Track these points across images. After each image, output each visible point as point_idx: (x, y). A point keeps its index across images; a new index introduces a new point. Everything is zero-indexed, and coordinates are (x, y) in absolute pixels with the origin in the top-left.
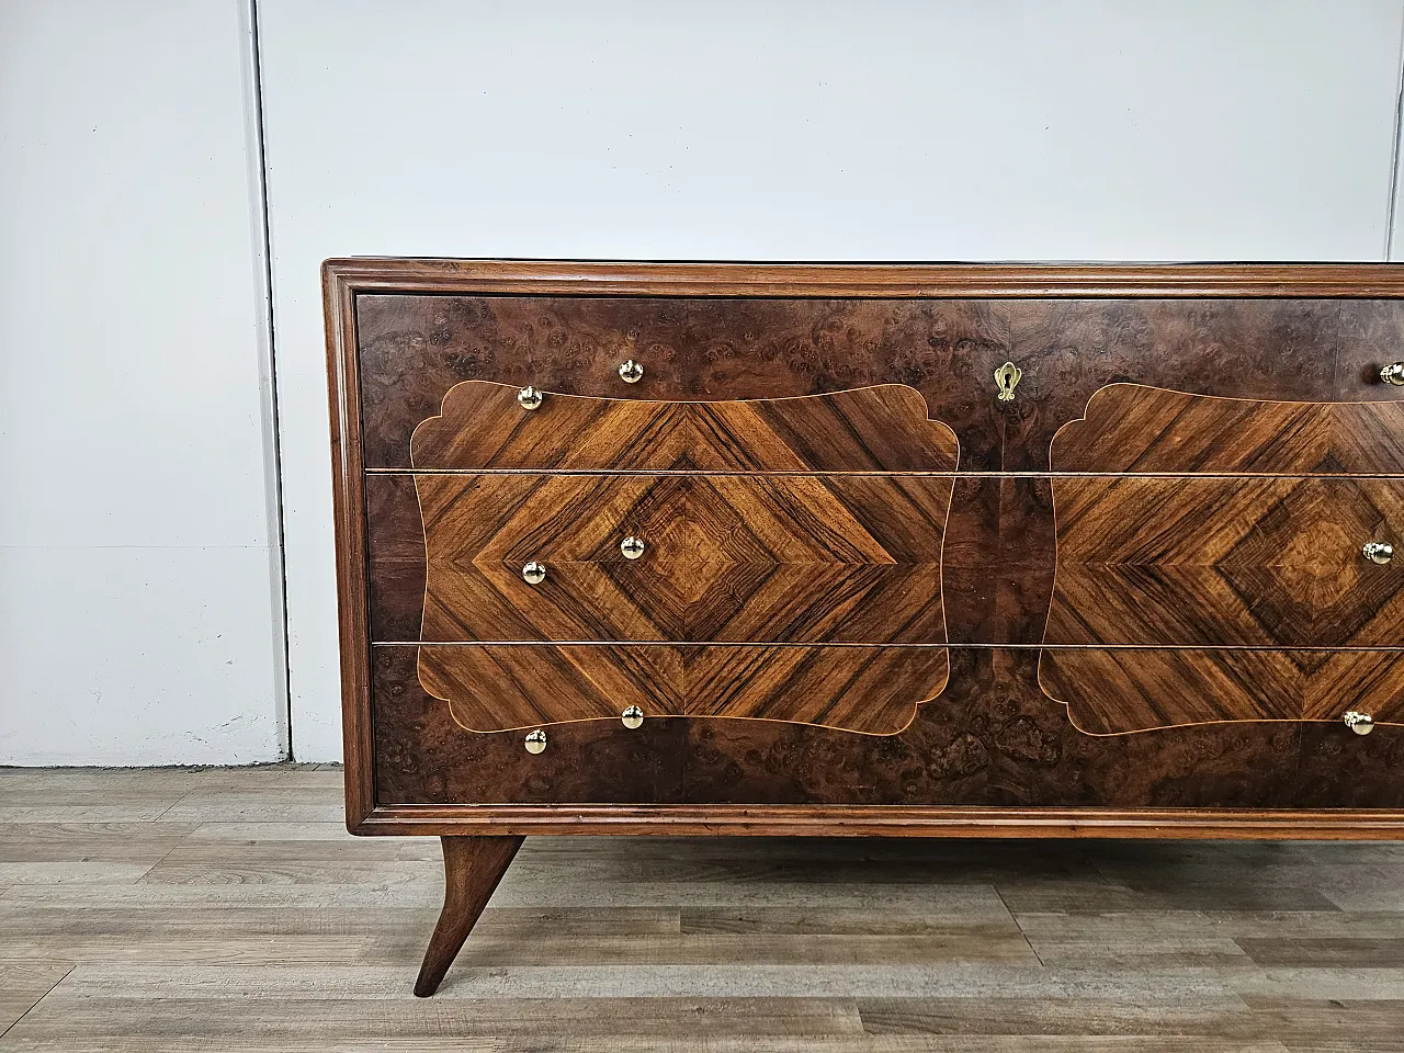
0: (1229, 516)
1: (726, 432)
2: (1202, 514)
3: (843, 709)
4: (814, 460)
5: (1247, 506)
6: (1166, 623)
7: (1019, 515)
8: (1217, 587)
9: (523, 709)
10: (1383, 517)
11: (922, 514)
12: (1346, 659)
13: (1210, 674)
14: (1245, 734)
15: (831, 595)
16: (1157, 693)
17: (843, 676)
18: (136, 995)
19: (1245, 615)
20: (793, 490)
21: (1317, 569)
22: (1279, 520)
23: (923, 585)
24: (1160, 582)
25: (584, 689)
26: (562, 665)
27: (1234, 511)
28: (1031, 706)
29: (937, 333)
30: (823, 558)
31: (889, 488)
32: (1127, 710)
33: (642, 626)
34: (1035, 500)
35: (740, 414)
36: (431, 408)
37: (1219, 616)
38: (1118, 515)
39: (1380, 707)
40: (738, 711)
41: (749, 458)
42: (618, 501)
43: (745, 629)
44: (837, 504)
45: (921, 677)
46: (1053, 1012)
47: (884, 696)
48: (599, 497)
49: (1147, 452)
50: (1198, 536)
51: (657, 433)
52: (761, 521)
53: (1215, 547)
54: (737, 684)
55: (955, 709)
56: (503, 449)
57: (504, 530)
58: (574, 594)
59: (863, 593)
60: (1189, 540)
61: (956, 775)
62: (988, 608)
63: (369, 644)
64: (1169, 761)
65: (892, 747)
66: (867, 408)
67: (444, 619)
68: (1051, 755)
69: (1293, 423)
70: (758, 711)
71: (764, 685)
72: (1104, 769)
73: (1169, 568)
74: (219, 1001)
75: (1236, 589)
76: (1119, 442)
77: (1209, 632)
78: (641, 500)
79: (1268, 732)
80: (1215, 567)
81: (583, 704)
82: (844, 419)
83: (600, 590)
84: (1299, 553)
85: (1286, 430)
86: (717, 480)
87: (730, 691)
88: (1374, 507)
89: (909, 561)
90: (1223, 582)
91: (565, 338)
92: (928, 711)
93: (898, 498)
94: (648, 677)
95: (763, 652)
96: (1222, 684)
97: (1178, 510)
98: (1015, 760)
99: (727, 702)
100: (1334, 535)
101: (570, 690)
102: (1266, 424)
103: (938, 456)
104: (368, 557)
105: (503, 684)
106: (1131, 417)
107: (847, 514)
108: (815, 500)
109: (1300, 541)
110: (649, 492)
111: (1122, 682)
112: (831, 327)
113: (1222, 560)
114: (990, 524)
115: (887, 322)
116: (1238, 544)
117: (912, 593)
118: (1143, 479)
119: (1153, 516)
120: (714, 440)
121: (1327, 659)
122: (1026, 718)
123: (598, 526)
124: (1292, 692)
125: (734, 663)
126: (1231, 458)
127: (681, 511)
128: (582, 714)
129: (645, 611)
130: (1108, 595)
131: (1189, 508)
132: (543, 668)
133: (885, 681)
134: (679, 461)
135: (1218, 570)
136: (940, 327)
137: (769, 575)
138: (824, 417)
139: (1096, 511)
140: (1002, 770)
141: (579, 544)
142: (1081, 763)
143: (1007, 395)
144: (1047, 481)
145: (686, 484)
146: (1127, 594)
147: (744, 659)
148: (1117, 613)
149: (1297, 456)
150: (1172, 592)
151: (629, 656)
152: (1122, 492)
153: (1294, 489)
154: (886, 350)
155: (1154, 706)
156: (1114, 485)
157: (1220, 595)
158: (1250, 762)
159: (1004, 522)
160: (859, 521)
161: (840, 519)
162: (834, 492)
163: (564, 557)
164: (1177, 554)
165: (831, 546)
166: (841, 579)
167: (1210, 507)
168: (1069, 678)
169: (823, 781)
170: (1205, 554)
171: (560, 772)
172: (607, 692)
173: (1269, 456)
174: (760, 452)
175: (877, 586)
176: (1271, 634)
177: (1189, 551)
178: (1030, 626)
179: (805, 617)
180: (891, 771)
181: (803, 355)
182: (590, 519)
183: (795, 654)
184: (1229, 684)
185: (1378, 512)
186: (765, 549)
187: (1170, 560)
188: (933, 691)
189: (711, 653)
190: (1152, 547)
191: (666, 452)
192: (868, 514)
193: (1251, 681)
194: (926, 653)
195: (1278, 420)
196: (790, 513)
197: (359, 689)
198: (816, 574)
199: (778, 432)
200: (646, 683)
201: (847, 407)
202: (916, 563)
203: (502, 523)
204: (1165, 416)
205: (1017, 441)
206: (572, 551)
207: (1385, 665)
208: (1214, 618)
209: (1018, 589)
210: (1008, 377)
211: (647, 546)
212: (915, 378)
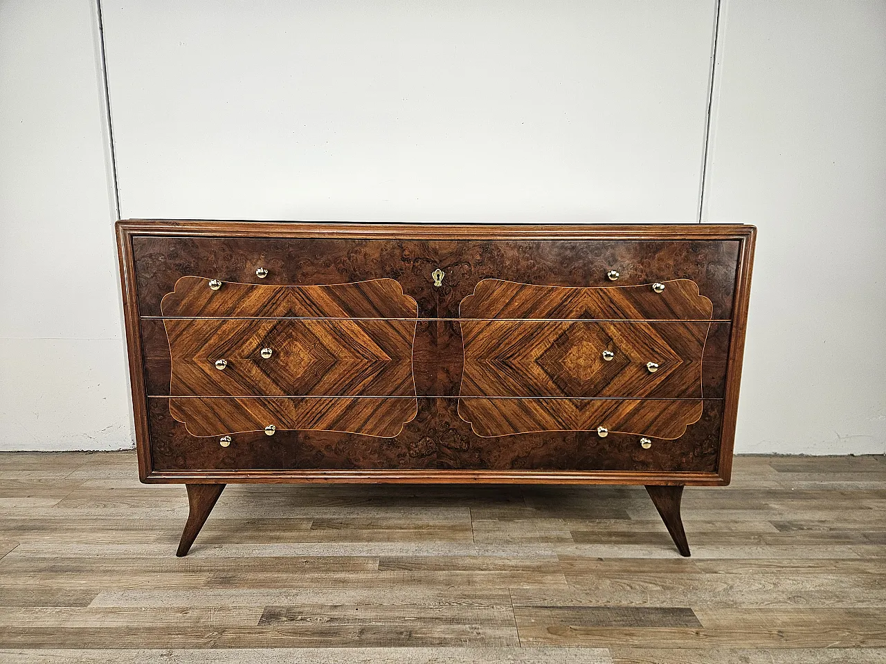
0: (541, 339)
1: (309, 300)
2: (530, 337)
3: (369, 426)
4: (352, 313)
5: (549, 334)
6: (515, 387)
7: (446, 338)
8: (537, 370)
9: (220, 426)
10: (612, 339)
11: (403, 338)
12: (597, 402)
13: (536, 409)
14: (553, 436)
15: (361, 375)
16: (512, 418)
17: (369, 411)
18: (47, 556)
19: (550, 382)
20: (342, 326)
21: (581, 361)
22: (564, 341)
23: (403, 371)
24: (511, 368)
25: (248, 417)
26: (237, 407)
27: (544, 337)
28: (456, 424)
29: (405, 255)
30: (358, 358)
31: (386, 325)
32: (499, 426)
33: (274, 389)
34: (454, 332)
35: (315, 291)
36: (170, 289)
37: (539, 384)
38: (491, 337)
39: (614, 425)
40: (320, 427)
41: (321, 312)
42: (260, 331)
43: (322, 390)
44: (362, 333)
45: (404, 412)
46: (468, 561)
47: (388, 420)
48: (251, 329)
49: (503, 310)
50: (527, 348)
51: (277, 300)
52: (328, 341)
53: (536, 352)
54: (319, 415)
55: (421, 426)
56: (205, 307)
57: (207, 344)
58: (241, 374)
59: (376, 374)
60: (524, 349)
61: (423, 456)
62: (434, 380)
63: (146, 396)
64: (518, 449)
65: (392, 443)
66: (375, 290)
67: (181, 386)
68: (465, 446)
69: (568, 297)
70: (330, 427)
71: (332, 415)
72: (489, 452)
73: (515, 362)
74: (85, 558)
75: (546, 371)
76: (490, 305)
77: (534, 391)
78: (271, 331)
79: (563, 436)
80: (536, 361)
81: (249, 424)
82: (364, 294)
83: (254, 372)
84: (574, 355)
85: (566, 300)
86: (306, 322)
87: (317, 418)
88: (607, 334)
89: (397, 360)
90: (540, 368)
91: (231, 257)
92: (408, 426)
93: (390, 330)
94: (278, 411)
95: (331, 401)
96: (541, 414)
97: (518, 336)
98: (449, 448)
99: (315, 423)
100: (589, 347)
101: (242, 418)
102: (556, 298)
103: (409, 312)
104: (144, 358)
105: (210, 415)
106: (495, 293)
107: (368, 337)
108: (353, 331)
109: (574, 350)
110: (275, 327)
111: (495, 413)
112: (356, 252)
113: (539, 358)
114: (433, 342)
115: (382, 250)
116: (546, 351)
117: (399, 373)
118: (502, 322)
119: (507, 339)
120: (303, 303)
121: (589, 403)
122: (453, 429)
123: (251, 343)
124: (573, 418)
125: (318, 405)
126: (541, 313)
127: (290, 336)
128: (248, 429)
129: (275, 382)
130: (488, 374)
131: (523, 335)
132: (229, 408)
133: (388, 413)
134: (288, 313)
135: (537, 363)
136: (407, 253)
137: (332, 366)
138: (355, 293)
139: (481, 336)
140: (443, 453)
141: (243, 351)
142: (479, 450)
143: (438, 284)
144: (458, 322)
145: (292, 324)
146: (496, 373)
147: (323, 403)
148: (492, 382)
149: (571, 312)
150: (517, 372)
151: (269, 403)
152: (493, 327)
153: (570, 327)
154: (382, 263)
155: (511, 424)
156: (489, 325)
157: (539, 374)
158: (556, 449)
159: (439, 341)
160: (374, 340)
161: (364, 339)
162: (361, 327)
163: (236, 357)
164: (519, 356)
165: (361, 352)
166: (366, 367)
167: (532, 335)
168: (472, 411)
169: (362, 459)
170: (531, 356)
171: (238, 455)
172: (259, 418)
173: (558, 311)
174: (326, 309)
175: (383, 371)
176: (563, 391)
177: (524, 354)
178: (453, 388)
179: (350, 385)
180: (392, 454)
181: (344, 265)
182: (247, 340)
183: (347, 399)
184: (544, 414)
185: (609, 337)
186: (330, 353)
187: (515, 359)
188: (411, 417)
189: (307, 401)
190: (507, 353)
191: (281, 309)
192: (376, 337)
193: (554, 413)
194: (407, 401)
195: (561, 295)
196: (341, 336)
197: (142, 418)
198: (354, 365)
199: (334, 300)
200: (277, 415)
201: (366, 289)
202: (400, 360)
203: (206, 341)
204: (510, 293)
205: (444, 305)
206: (240, 354)
207: (616, 406)
208: (536, 385)
209: (448, 372)
210: (438, 276)
211: (274, 352)
212: (396, 275)
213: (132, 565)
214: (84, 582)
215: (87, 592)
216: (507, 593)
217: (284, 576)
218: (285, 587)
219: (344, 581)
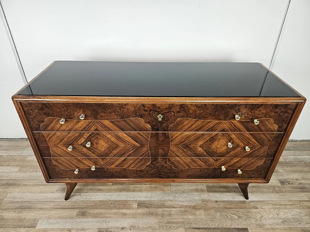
0: (203, 139)
1: (104, 125)
2: (198, 138)
3: (132, 166)
4: (123, 130)
5: (207, 137)
6: (190, 154)
7: (163, 138)
9: (73, 166)
11: (144, 138)
12: (223, 159)
13: (198, 161)
14: (204, 169)
15: (128, 150)
16: (188, 163)
17: (132, 161)
18: (18, 200)
19: (205, 153)
20: (119, 135)
21: (219, 146)
22: (213, 139)
23: (145, 149)
24: (189, 148)
25: (84, 164)
26: (79, 160)
28: (166, 165)
29: (146, 109)
31: (138, 134)
32: (183, 166)
33: (93, 155)
34: (166, 136)
35: (107, 122)
36: (43, 122)
37: (200, 153)
38: (182, 138)
39: (228, 166)
40: (113, 166)
41: (110, 130)
42: (84, 136)
43: (113, 155)
45: (146, 162)
47: (139, 164)
48: (81, 136)
49: (188, 129)
50: (197, 142)
51: (90, 126)
52: (113, 139)
53: (200, 143)
54: (112, 163)
55: (152, 166)
56: (59, 128)
57: (63, 141)
58: (79, 150)
59: (134, 150)
60: (195, 142)
61: (153, 174)
62: (158, 152)
63: (42, 158)
64: (190, 173)
65: (141, 171)
66: (132, 122)
67: (55, 154)
68: (169, 172)
69: (217, 124)
70: (116, 166)
71: (117, 163)
72: (179, 173)
73: (191, 146)
75: (203, 149)
76: (182, 127)
77: (198, 155)
78: (89, 136)
79: (208, 170)
80: (200, 146)
81: (84, 166)
82: (127, 123)
83: (84, 150)
84: (216, 144)
85: (215, 125)
86: (104, 133)
87: (111, 164)
89: (142, 145)
90: (201, 148)
92: (148, 166)
93: (140, 136)
94: (96, 162)
95: (116, 158)
96: (200, 162)
97: (193, 138)
98: (163, 172)
99: (111, 165)
100: (223, 142)
101: (81, 164)
102: (211, 125)
103: (147, 129)
104: (37, 145)
105: (69, 163)
106: (185, 123)
107: (130, 138)
108: (124, 136)
109: (216, 142)
110: (91, 135)
111: (182, 162)
112: (123, 108)
114: (158, 139)
115: (135, 107)
116: (204, 143)
117: (143, 150)
118: (187, 133)
120: (102, 127)
121: (219, 159)
122: (165, 167)
123: (81, 140)
124: (212, 163)
125: (111, 160)
126: (204, 130)
127: (97, 138)
128: (84, 167)
129: (93, 153)
130: (180, 150)
131: (195, 137)
132: (76, 161)
133: (139, 162)
134: (96, 130)
136: (146, 108)
137: (116, 148)
138: (124, 123)
139: (178, 138)
140: (161, 174)
141: (78, 143)
142: (175, 173)
143: (160, 119)
144: (168, 133)
145: (98, 134)
146: (183, 150)
147: (113, 159)
148: (181, 153)
149: (217, 129)
150: (192, 150)
151: (91, 159)
152: (183, 135)
153: (216, 135)
154: (135, 112)
155: (188, 165)
156: (181, 134)
158: (204, 173)
159: (160, 139)
161: (129, 139)
162: (127, 135)
163: (76, 145)
164: (193, 144)
165: (128, 143)
166: (130, 148)
167: (199, 137)
168: (173, 162)
169: (130, 175)
170: (198, 144)
171: (82, 174)
172: (88, 164)
173: (211, 129)
174: (112, 129)
175: (137, 149)
176: (210, 155)
177: (195, 144)
178: (166, 154)
179: (124, 154)
180: (142, 174)
181: (118, 113)
182: (80, 139)
183: (122, 158)
185: (232, 138)
186: (115, 144)
188: (148, 163)
189: (107, 158)
190: (188, 143)
191: (93, 128)
192: (133, 138)
193: (205, 162)
194: (147, 158)
195: (213, 124)
196: (119, 138)
197: (42, 165)
198: (125, 147)
200: (96, 164)
201: (128, 121)
202: (144, 146)
203: (62, 140)
204: (191, 123)
205: (162, 127)
206: (77, 144)
207: (230, 160)
209: (163, 149)
210: (160, 117)
211: (91, 143)
212: (141, 116)
213: (49, 205)
214: (33, 214)
215: (34, 220)
216: (183, 221)
217: (104, 211)
218: (104, 217)
219: (125, 214)
